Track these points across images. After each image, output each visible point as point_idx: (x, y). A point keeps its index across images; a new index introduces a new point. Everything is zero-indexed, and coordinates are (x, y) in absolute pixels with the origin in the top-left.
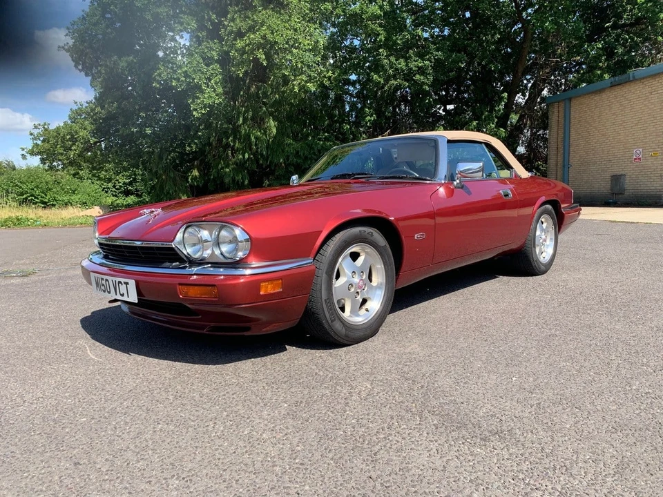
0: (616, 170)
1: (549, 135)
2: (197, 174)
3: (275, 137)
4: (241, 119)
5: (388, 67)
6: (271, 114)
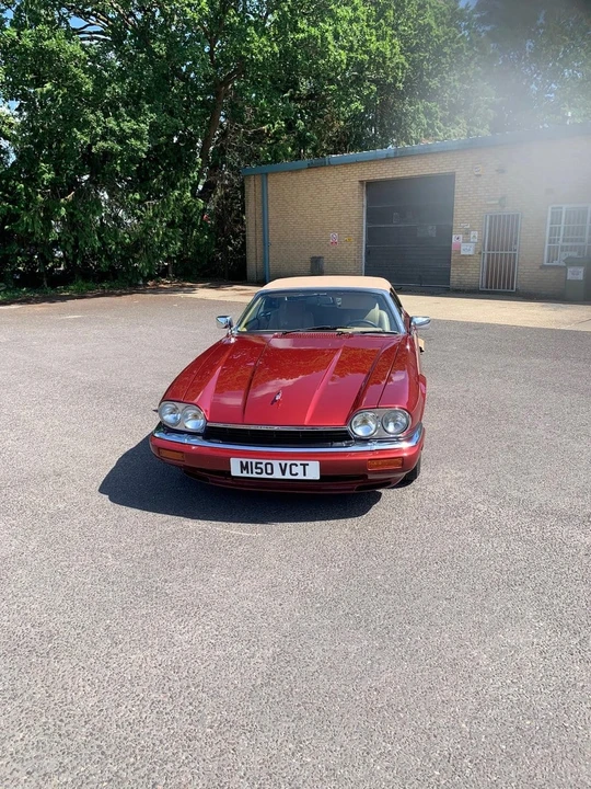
0: (315, 253)
5: (95, 125)
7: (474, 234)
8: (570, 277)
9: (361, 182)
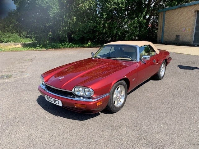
0: (177, 34)
1: (158, 21)
2: (51, 34)
3: (75, 22)
4: (65, 16)
5: (111, 2)
6: (74, 15)
9: (195, 11)
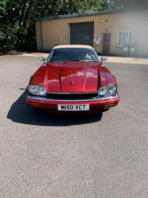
0: (56, 43)
7: (99, 39)
8: (124, 50)
9: (69, 23)
